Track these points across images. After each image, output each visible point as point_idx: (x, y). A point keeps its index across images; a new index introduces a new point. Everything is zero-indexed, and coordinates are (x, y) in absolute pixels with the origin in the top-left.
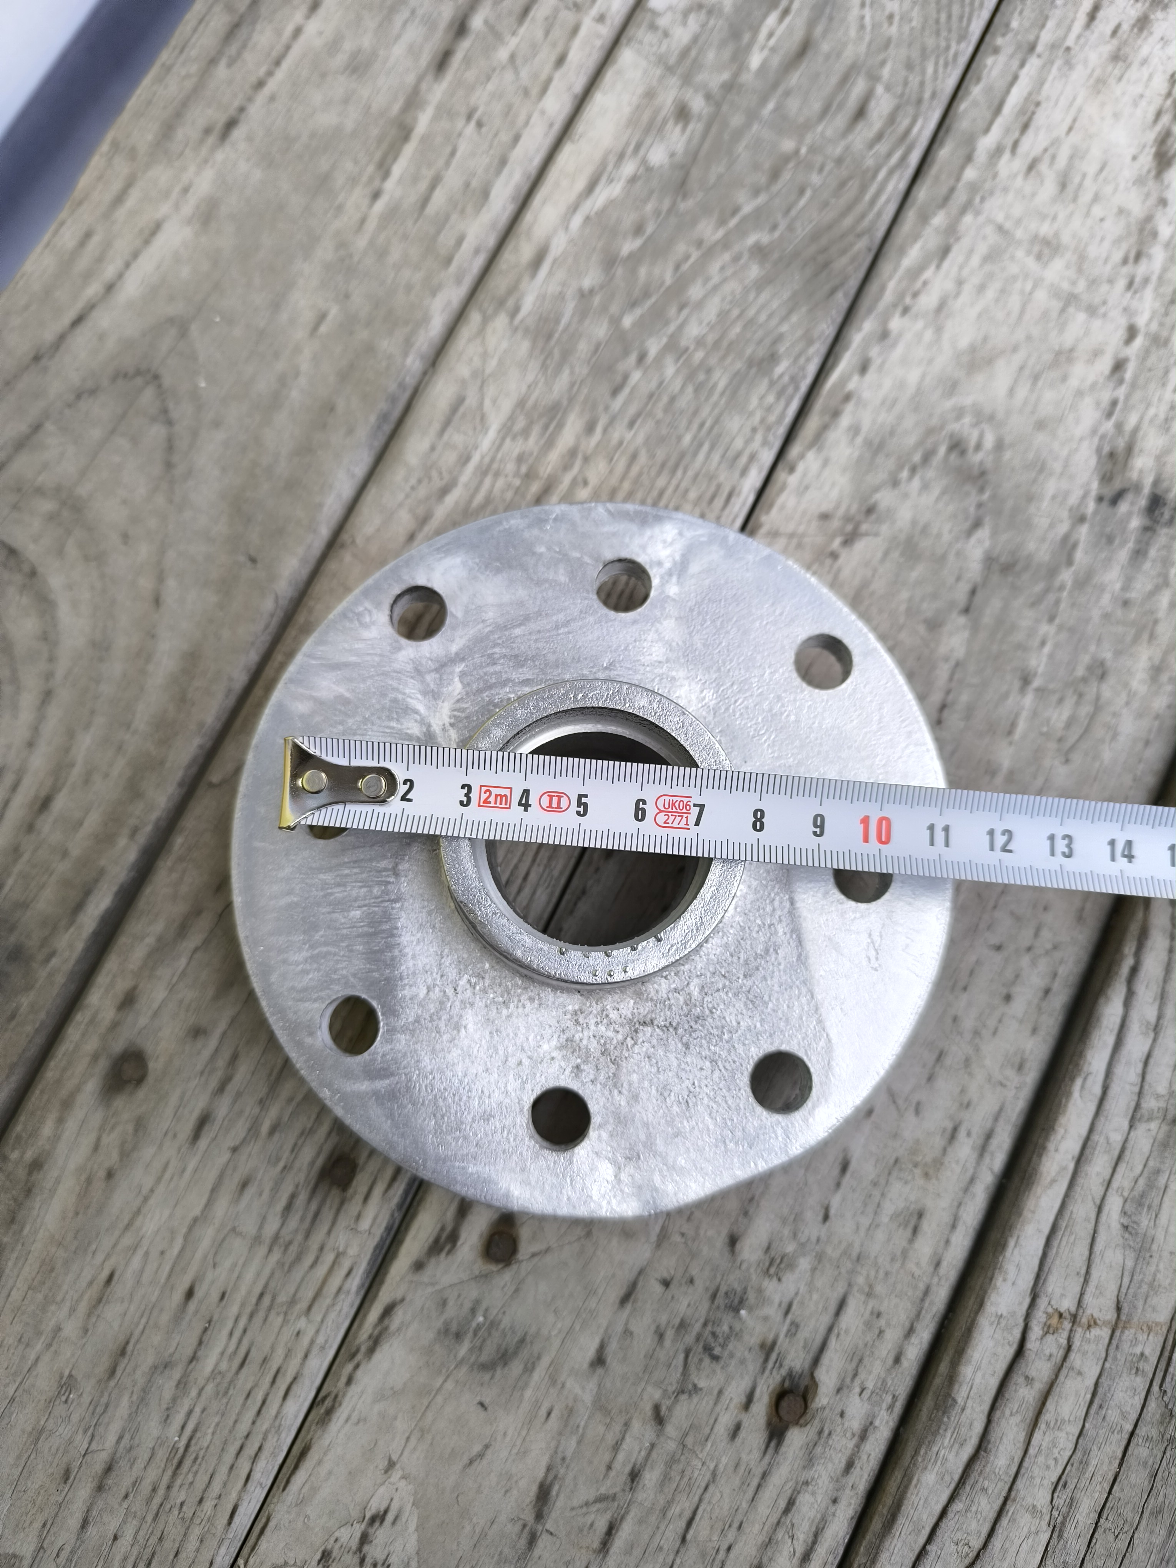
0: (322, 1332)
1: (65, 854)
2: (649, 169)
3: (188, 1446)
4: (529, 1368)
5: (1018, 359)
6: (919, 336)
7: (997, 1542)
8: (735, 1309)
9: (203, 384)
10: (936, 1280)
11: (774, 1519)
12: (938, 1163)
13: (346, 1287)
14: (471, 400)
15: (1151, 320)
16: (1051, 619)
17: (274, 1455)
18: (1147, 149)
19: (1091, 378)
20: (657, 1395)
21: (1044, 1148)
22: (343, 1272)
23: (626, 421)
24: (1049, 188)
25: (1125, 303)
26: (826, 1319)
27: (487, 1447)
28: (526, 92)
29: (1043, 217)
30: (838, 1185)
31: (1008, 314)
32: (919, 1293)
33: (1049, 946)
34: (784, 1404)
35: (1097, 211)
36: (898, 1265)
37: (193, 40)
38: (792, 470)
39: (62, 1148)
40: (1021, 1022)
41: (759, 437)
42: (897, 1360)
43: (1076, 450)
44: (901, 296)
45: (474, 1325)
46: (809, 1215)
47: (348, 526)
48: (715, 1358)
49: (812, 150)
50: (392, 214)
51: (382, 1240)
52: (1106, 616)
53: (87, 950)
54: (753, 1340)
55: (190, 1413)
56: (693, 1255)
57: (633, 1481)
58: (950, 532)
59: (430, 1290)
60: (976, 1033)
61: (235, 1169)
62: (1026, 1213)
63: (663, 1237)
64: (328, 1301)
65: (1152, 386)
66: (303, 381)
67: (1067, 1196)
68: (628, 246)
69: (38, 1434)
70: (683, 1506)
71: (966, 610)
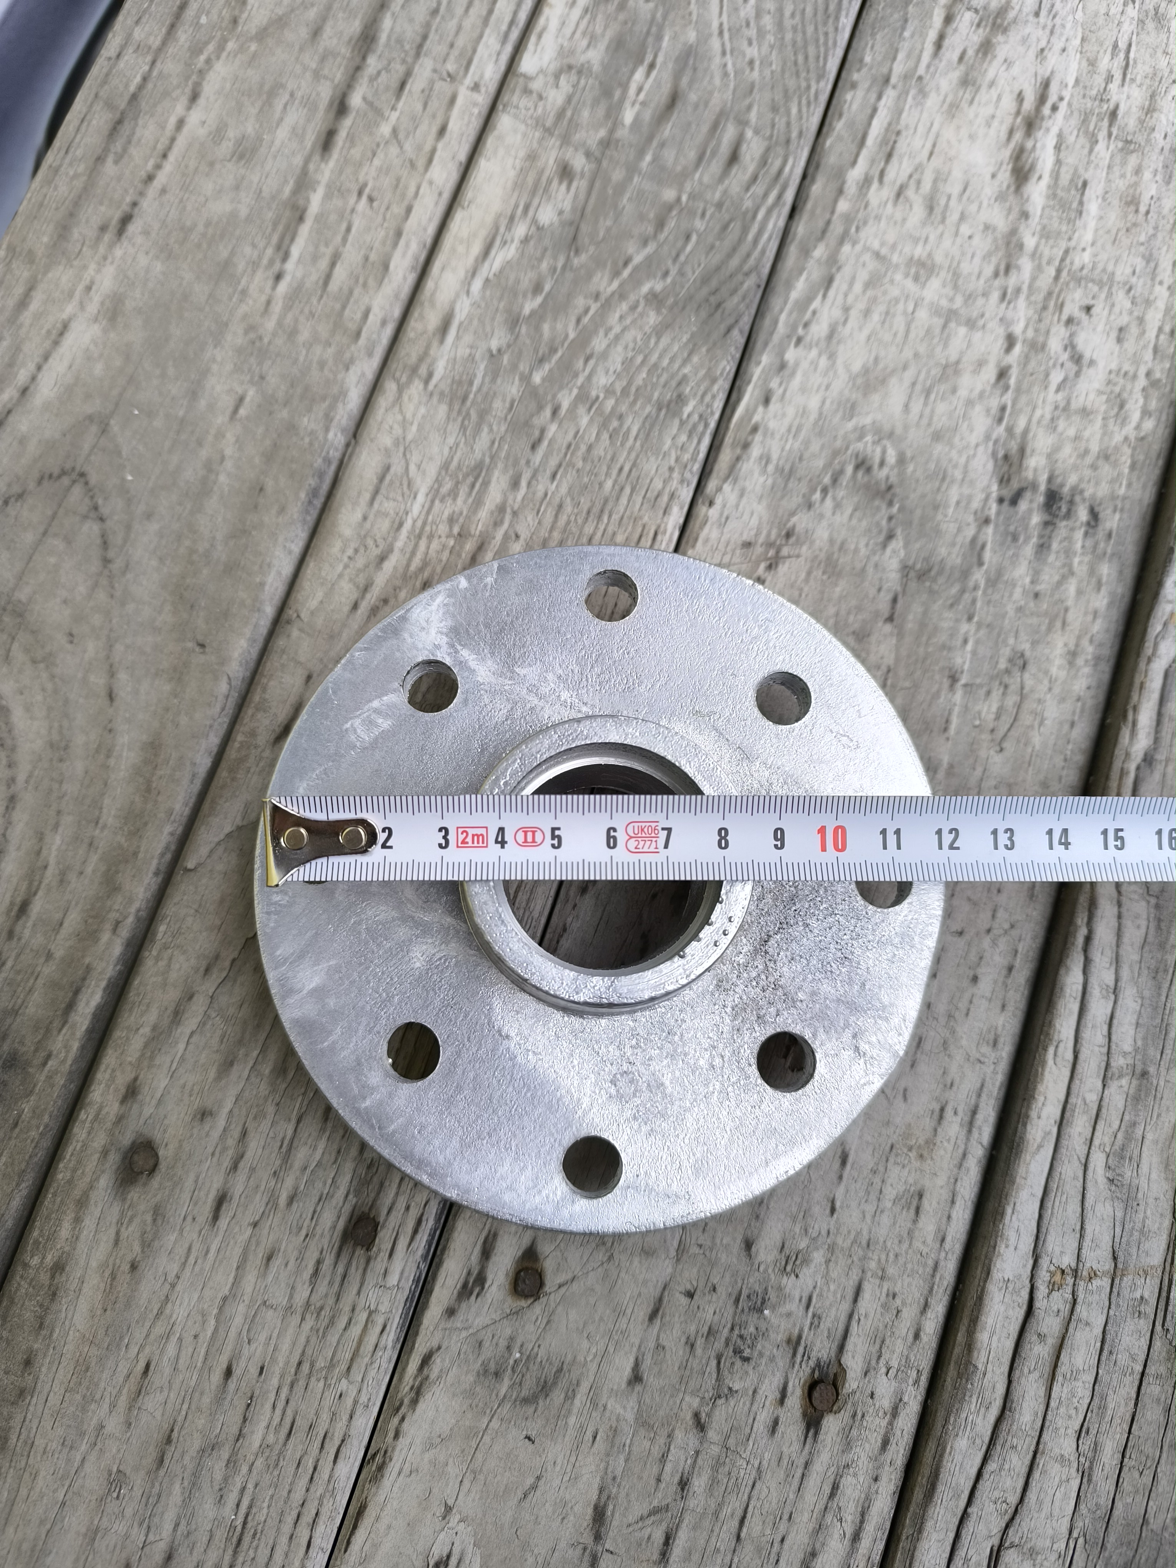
0: (364, 1391)
1: (49, 956)
2: (540, 229)
3: (245, 1523)
4: (570, 1396)
5: (909, 375)
6: (815, 364)
7: (1032, 1496)
8: (759, 1310)
9: (130, 478)
10: (943, 1254)
11: (821, 1506)
12: (930, 1143)
13: (382, 1344)
14: (397, 468)
15: (1026, 327)
16: (970, 619)
17: (331, 1518)
18: (1004, 167)
19: (979, 387)
20: (696, 1403)
21: (1027, 1116)
22: (378, 1329)
23: (548, 473)
24: (918, 212)
25: (1000, 315)
26: (846, 1306)
27: (538, 1478)
28: (412, 165)
29: (916, 241)
30: (840, 1177)
31: (895, 334)
32: (929, 1270)
33: (1006, 926)
34: (816, 1394)
35: (965, 230)
36: (905, 1246)
37: (77, 140)
38: (711, 504)
39: (82, 1247)
40: (990, 1000)
41: (676, 475)
42: (917, 1336)
43: (974, 455)
44: (794, 328)
45: (511, 1362)
46: (816, 1210)
47: (291, 602)
48: (747, 1360)
49: (692, 196)
50: (296, 294)
51: (412, 1293)
52: (1020, 609)
53: (83, 1048)
54: (781, 1337)
55: (243, 1489)
56: (713, 1264)
57: (683, 1490)
58: (867, 545)
59: (464, 1334)
60: (950, 1016)
61: (258, 1244)
62: (1018, 1180)
63: (681, 1250)
64: (366, 1360)
65: (1036, 389)
66: (229, 464)
67: (1053, 1158)
68: (530, 306)
69: (93, 1535)
70: (734, 1505)
71: (890, 619)
